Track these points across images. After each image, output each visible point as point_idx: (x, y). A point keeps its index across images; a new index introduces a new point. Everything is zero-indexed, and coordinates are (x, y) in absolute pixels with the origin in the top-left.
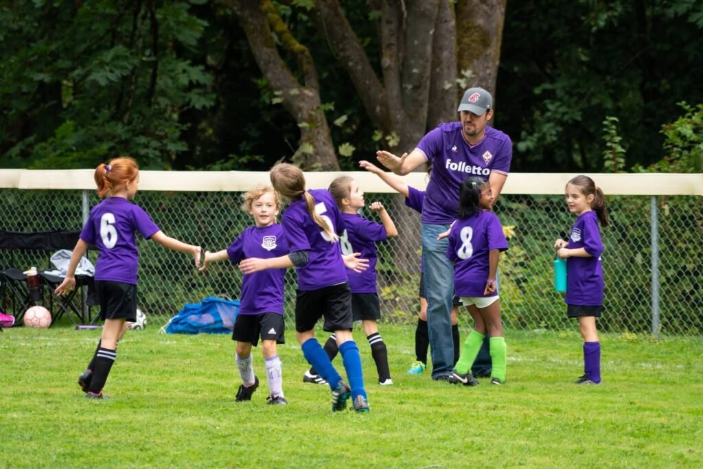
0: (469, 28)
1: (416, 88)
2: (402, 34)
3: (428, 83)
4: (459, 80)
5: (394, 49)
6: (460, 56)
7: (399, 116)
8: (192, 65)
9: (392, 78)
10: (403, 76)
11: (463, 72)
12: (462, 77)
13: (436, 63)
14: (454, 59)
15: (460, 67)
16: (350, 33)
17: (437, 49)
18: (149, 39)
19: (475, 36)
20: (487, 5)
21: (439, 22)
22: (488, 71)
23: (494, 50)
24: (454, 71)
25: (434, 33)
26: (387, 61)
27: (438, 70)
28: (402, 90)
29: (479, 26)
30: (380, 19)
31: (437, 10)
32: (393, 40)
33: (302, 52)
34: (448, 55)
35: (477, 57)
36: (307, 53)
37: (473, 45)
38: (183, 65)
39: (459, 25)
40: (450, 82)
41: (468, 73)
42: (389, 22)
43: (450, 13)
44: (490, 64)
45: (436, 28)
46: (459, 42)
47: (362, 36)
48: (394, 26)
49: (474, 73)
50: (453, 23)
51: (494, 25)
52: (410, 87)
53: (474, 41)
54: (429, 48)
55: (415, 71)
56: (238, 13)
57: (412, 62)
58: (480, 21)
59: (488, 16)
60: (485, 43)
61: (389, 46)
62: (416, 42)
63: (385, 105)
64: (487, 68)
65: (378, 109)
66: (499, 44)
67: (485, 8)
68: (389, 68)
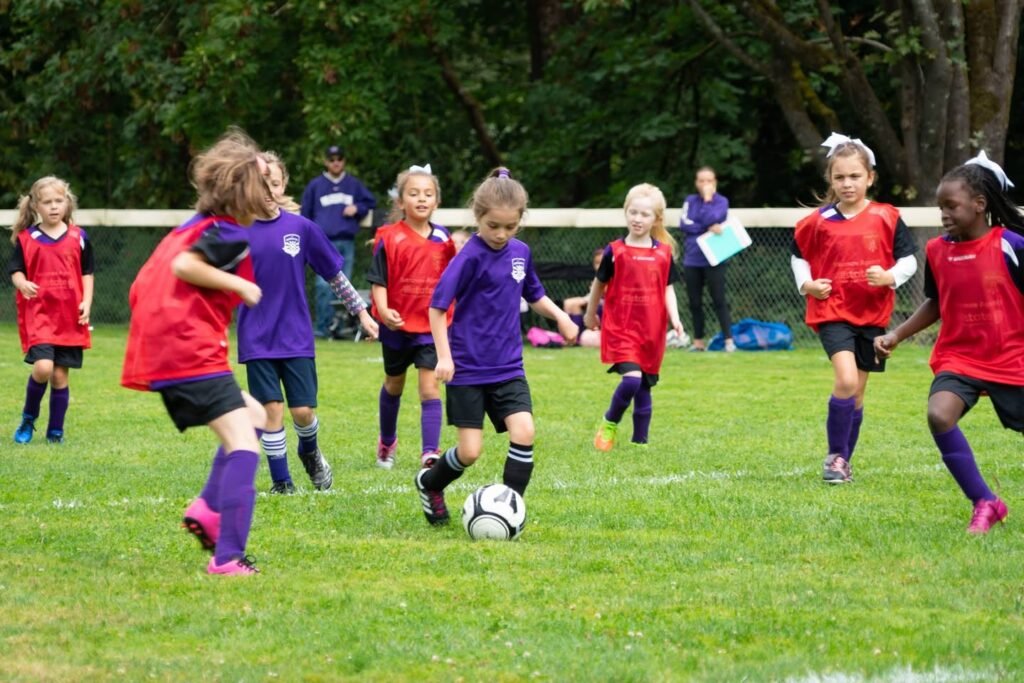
0: (981, 95)
1: (933, 147)
2: (920, 99)
3: (944, 143)
4: (972, 140)
5: (913, 111)
6: (972, 119)
7: (916, 172)
8: (732, 139)
9: (911, 139)
10: (921, 136)
11: (975, 133)
12: (974, 137)
13: (951, 125)
14: (967, 122)
15: (972, 129)
16: (873, 99)
17: (951, 112)
18: (692, 108)
19: (987, 102)
20: (998, 73)
21: (953, 88)
22: (998, 133)
23: (1004, 114)
24: (966, 132)
25: (950, 98)
26: (906, 123)
27: (952, 131)
28: (920, 148)
29: (990, 93)
30: (900, 87)
31: (951, 76)
32: (912, 104)
33: (830, 115)
34: (962, 118)
35: (988, 121)
36: (834, 116)
37: (985, 110)
38: (723, 140)
39: (971, 92)
40: (963, 141)
41: (980, 134)
42: (908, 88)
43: (963, 81)
44: (1000, 127)
45: (952, 92)
46: (972, 106)
47: (882, 100)
48: (912, 91)
49: (985, 134)
50: (966, 89)
51: (1003, 92)
52: (926, 146)
53: (985, 106)
54: (944, 111)
55: (932, 131)
56: (773, 80)
57: (929, 123)
58: (991, 88)
59: (998, 84)
60: (996, 108)
61: (908, 109)
62: (933, 106)
63: (904, 163)
64: (998, 130)
65: (898, 166)
66: (1008, 109)
67: (996, 76)
68: (908, 129)
